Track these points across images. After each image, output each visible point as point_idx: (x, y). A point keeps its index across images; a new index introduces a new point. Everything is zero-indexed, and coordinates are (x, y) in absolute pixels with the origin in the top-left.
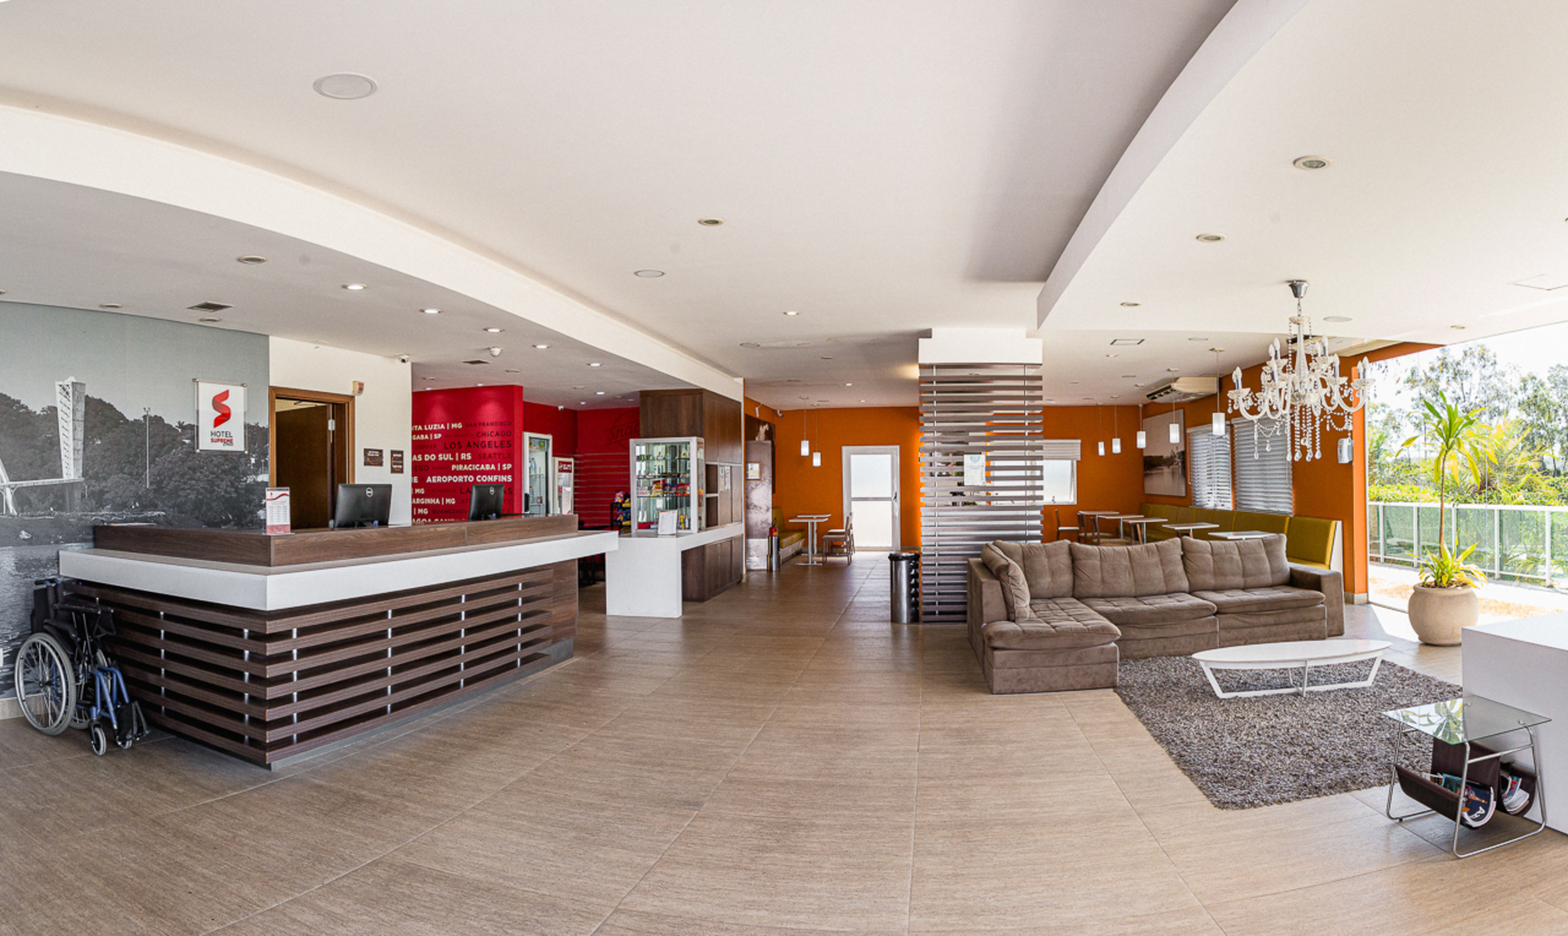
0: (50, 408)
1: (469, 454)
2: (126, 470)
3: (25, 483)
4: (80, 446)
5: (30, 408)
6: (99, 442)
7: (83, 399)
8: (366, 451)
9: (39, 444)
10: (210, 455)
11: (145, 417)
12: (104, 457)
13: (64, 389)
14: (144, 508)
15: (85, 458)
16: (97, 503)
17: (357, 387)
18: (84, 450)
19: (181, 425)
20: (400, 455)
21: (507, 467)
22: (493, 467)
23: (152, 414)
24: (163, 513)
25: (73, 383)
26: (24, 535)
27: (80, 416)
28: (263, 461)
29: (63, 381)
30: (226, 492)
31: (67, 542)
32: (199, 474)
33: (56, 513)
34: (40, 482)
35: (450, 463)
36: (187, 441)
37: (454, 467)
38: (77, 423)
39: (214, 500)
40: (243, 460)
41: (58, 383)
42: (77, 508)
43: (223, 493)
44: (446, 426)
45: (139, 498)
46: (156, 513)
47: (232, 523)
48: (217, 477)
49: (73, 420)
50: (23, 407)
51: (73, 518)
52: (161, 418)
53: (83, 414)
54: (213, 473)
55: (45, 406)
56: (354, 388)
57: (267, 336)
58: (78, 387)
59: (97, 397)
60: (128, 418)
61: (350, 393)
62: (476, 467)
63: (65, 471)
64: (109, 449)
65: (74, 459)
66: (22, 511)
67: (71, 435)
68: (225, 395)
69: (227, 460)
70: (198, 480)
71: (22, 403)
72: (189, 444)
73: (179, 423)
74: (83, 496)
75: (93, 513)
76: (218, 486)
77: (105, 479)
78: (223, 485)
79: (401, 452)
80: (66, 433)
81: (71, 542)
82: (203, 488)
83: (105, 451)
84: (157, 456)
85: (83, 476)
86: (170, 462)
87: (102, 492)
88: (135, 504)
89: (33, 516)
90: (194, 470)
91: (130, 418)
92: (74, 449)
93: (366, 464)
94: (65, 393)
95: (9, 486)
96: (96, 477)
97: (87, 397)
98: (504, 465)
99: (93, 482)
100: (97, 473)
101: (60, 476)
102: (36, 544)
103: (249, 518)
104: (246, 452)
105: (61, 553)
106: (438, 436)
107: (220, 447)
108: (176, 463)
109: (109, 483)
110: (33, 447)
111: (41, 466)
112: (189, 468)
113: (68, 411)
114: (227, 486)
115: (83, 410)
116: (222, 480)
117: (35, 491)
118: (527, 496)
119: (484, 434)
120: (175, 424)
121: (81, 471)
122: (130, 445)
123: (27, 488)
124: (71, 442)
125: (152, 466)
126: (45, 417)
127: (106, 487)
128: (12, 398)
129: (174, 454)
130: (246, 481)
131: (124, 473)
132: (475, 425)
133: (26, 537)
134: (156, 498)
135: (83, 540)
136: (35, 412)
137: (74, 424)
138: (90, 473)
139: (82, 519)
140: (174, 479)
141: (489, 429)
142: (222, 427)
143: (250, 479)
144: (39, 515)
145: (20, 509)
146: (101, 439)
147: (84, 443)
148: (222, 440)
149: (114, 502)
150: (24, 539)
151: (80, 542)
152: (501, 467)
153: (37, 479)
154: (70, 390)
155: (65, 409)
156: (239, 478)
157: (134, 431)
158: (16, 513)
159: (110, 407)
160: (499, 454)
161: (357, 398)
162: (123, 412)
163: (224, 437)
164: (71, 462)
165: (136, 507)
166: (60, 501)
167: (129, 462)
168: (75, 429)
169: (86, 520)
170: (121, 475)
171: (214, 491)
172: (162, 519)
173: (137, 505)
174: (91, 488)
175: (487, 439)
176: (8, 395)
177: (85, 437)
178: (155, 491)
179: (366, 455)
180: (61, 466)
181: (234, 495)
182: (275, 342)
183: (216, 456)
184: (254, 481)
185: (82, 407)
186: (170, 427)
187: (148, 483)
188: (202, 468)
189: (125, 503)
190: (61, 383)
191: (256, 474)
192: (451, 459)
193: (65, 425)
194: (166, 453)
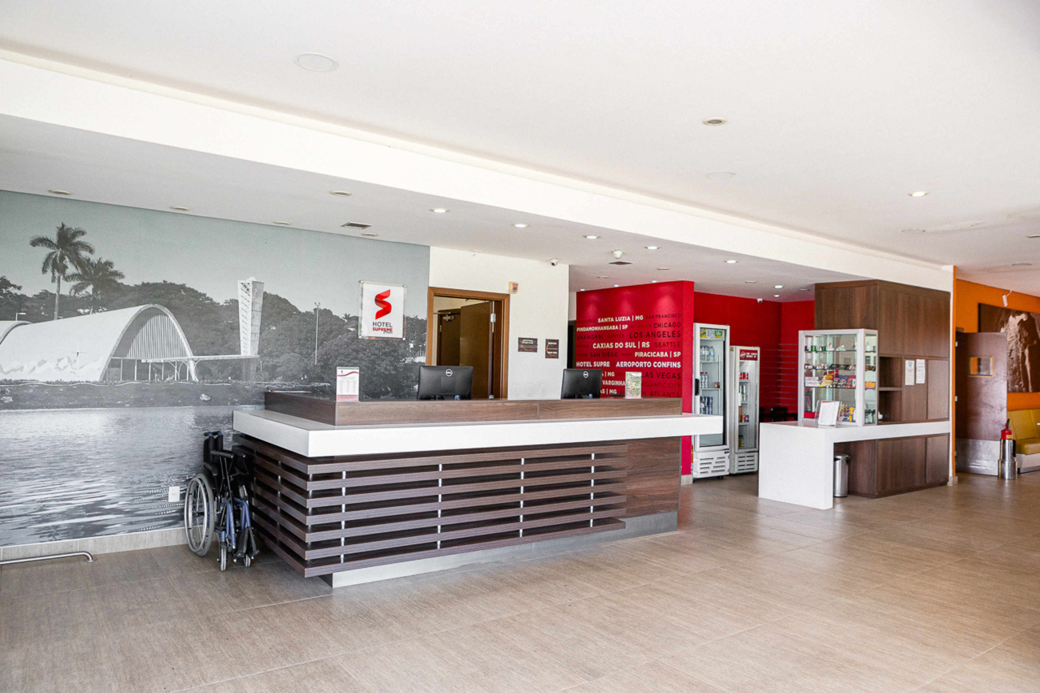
0: (232, 301)
1: (648, 343)
2: (297, 350)
3: (206, 358)
4: (257, 330)
5: (214, 300)
6: (274, 328)
7: (262, 295)
8: (520, 339)
9: (221, 328)
10: (371, 341)
11: (315, 310)
12: (277, 340)
13: (245, 286)
14: (311, 380)
15: (261, 340)
16: (270, 375)
17: (512, 287)
18: (261, 334)
19: (347, 317)
20: (555, 344)
21: (677, 354)
22: (666, 355)
23: (322, 307)
24: (329, 384)
25: (253, 282)
26: (204, 397)
27: (259, 307)
28: (421, 346)
29: (245, 280)
30: (386, 369)
31: (242, 404)
32: (362, 355)
33: (234, 381)
34: (220, 357)
35: (633, 350)
36: (352, 329)
37: (636, 354)
38: (255, 312)
39: (376, 376)
40: (402, 345)
41: (240, 282)
42: (253, 378)
43: (383, 370)
44: (631, 318)
45: (306, 371)
46: (322, 384)
47: (391, 394)
48: (378, 358)
49: (252, 310)
50: (208, 299)
51: (249, 385)
52: (329, 310)
53: (261, 306)
54: (374, 354)
55: (228, 299)
56: (510, 288)
57: (429, 247)
58: (258, 285)
59: (274, 293)
60: (300, 310)
61: (506, 293)
62: (653, 354)
63: (242, 349)
64: (282, 334)
65: (252, 341)
66: (204, 379)
67: (249, 322)
68: (387, 294)
69: (387, 344)
70: (361, 359)
71: (207, 296)
72: (354, 331)
73: (346, 315)
74: (258, 369)
75: (266, 383)
76: (379, 365)
77: (278, 356)
78: (384, 364)
79: (557, 341)
80: (245, 320)
81: (246, 404)
82: (365, 366)
83: (279, 335)
84: (325, 341)
85: (259, 353)
86: (336, 345)
87: (275, 367)
88: (303, 376)
89: (212, 383)
90: (357, 352)
91: (302, 309)
92: (252, 333)
93: (520, 350)
94: (245, 289)
95: (193, 359)
96: (270, 355)
97: (265, 293)
98: (675, 353)
99: (267, 359)
100: (271, 352)
101: (239, 353)
102: (215, 405)
103: (407, 390)
104: (404, 339)
105: (235, 412)
106: (625, 327)
107: (381, 334)
108: (342, 345)
109: (282, 359)
110: (218, 330)
111: (222, 345)
112: (354, 350)
113: (248, 304)
114: (387, 365)
115: (262, 303)
116: (383, 360)
117: (216, 364)
118: (697, 381)
119: (660, 325)
120: (341, 316)
121: (257, 350)
122: (301, 332)
123: (209, 361)
124: (249, 327)
125: (320, 347)
126: (227, 308)
127: (278, 362)
128: (199, 291)
129: (341, 339)
130: (404, 362)
131: (296, 353)
132: (653, 317)
133: (206, 399)
134: (322, 372)
135: (258, 403)
136: (219, 304)
137: (252, 314)
138: (265, 351)
139: (257, 387)
140: (339, 358)
141: (663, 321)
142: (383, 319)
143: (408, 360)
144: (218, 383)
145: (201, 377)
146: (275, 326)
147: (261, 329)
148: (382, 329)
149: (285, 374)
150: (204, 401)
151: (253, 404)
152: (673, 354)
153: (218, 355)
154: (250, 287)
155: (245, 302)
156: (399, 359)
157: (306, 321)
158: (197, 380)
159: (285, 301)
160: (671, 343)
161: (511, 296)
162: (296, 306)
163: (385, 327)
164: (249, 343)
165: (304, 379)
166: (238, 372)
167: (299, 344)
168: (253, 318)
169: (260, 388)
170: (292, 354)
171: (375, 368)
172: (327, 389)
173: (306, 377)
174: (265, 363)
175: (662, 329)
176: (196, 289)
177: (262, 323)
178: (322, 367)
179: (520, 343)
180: (240, 345)
181: (393, 372)
182: (435, 252)
183: (377, 341)
184: (412, 362)
185: (260, 301)
186: (337, 318)
187: (316, 361)
188: (365, 350)
189: (295, 375)
190: (243, 282)
191: (414, 356)
192: (635, 347)
193: (245, 314)
194: (333, 337)
